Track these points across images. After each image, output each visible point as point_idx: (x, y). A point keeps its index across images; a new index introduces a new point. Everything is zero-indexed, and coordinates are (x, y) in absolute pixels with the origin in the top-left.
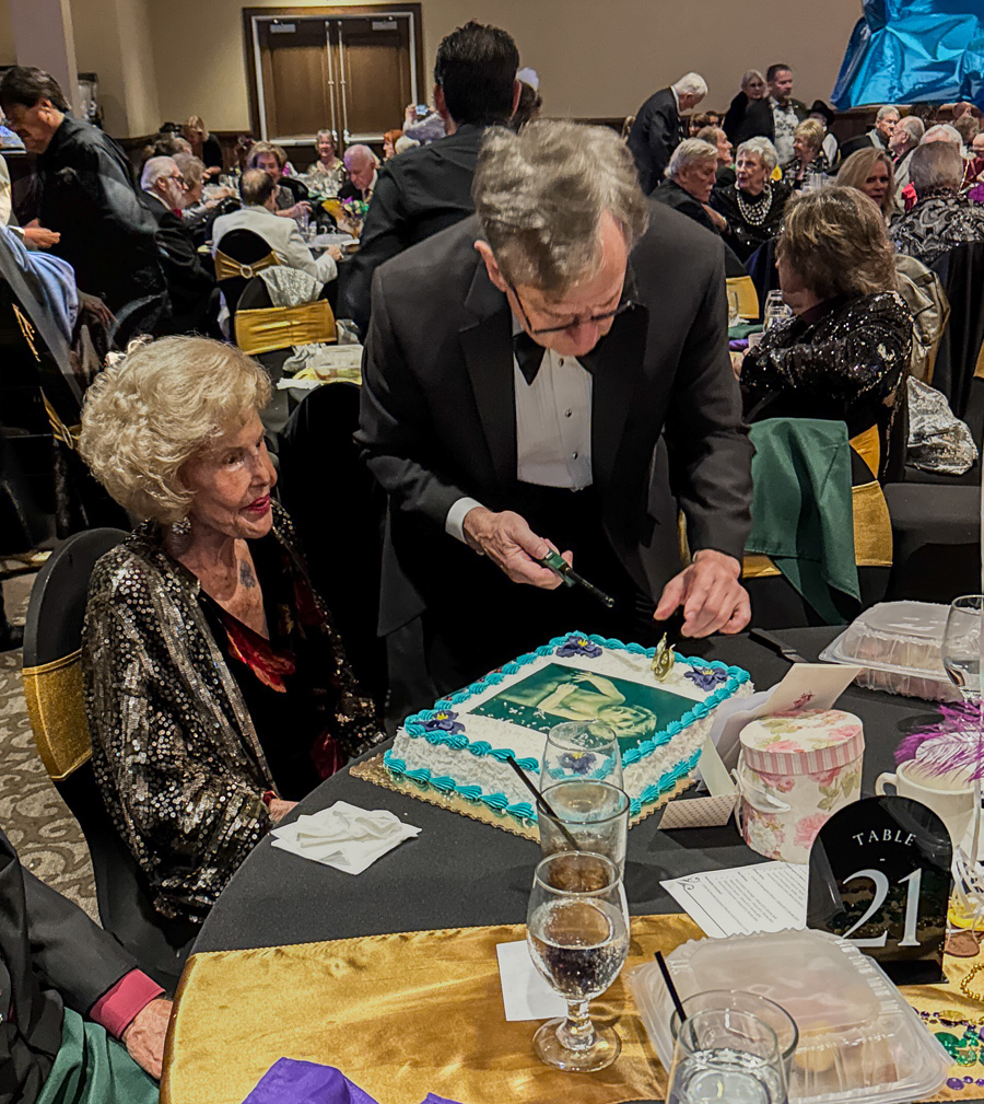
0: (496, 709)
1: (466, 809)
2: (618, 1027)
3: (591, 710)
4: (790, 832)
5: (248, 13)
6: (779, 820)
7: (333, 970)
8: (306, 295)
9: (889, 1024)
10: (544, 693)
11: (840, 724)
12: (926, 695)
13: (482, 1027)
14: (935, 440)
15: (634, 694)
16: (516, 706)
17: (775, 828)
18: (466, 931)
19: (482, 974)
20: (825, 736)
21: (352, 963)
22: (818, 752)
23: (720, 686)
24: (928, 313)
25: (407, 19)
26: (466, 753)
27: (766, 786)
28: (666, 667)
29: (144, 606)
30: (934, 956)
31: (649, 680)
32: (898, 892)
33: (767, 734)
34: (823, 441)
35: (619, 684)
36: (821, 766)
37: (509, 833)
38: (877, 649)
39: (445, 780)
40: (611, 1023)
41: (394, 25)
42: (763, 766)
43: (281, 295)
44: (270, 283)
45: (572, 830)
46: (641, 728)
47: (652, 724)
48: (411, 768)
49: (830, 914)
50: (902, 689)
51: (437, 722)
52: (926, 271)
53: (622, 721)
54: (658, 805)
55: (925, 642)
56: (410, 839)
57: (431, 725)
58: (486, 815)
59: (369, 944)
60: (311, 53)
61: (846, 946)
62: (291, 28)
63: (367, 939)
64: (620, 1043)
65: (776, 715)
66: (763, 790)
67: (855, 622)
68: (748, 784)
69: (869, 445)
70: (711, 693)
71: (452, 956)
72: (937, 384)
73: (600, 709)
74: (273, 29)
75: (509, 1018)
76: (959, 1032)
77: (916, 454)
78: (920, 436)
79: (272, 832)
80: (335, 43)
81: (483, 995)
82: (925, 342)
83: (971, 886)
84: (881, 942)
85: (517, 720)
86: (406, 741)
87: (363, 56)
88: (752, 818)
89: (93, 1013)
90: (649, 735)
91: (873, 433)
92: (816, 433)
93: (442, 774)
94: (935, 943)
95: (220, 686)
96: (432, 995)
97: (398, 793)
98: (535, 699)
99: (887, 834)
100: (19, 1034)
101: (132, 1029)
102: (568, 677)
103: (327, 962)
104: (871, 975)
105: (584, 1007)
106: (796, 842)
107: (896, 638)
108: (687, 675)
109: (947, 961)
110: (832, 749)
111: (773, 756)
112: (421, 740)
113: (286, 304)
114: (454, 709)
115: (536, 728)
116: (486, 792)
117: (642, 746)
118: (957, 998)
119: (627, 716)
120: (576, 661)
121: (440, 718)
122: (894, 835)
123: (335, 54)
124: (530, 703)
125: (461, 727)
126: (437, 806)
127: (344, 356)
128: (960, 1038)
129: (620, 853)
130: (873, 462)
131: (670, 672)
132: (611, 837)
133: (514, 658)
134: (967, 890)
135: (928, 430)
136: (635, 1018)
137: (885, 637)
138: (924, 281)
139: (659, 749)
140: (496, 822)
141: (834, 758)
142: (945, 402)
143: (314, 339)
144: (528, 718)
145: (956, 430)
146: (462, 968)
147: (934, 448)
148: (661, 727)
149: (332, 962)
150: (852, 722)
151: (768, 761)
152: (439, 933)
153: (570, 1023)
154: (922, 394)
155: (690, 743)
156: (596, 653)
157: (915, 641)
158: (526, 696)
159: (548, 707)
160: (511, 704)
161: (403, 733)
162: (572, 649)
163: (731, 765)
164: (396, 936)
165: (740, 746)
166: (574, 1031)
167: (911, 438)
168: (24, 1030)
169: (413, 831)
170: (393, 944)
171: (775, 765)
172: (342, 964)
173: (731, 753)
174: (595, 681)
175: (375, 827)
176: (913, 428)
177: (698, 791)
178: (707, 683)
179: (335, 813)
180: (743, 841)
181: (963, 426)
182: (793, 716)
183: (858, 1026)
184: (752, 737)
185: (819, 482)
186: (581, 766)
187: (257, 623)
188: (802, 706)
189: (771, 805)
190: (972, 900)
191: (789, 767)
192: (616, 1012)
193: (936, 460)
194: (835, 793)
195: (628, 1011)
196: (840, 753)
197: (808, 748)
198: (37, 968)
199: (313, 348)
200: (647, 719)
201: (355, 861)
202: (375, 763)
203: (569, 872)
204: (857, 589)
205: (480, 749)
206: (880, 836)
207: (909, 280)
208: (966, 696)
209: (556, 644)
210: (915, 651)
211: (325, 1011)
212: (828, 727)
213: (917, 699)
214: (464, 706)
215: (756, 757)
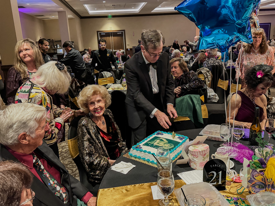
0: (147, 144)
1: (143, 162)
2: (173, 200)
3: (163, 144)
4: (198, 165)
5: (98, 32)
6: (196, 163)
7: (123, 191)
8: (109, 76)
9: (219, 198)
10: (154, 141)
11: (205, 146)
12: (217, 140)
13: (150, 201)
14: (212, 97)
15: (170, 141)
16: (150, 144)
17: (195, 164)
18: (145, 184)
19: (149, 191)
20: (203, 148)
21: (126, 190)
22: (202, 151)
23: (184, 139)
24: (209, 76)
25: (123, 32)
26: (142, 152)
27: (194, 157)
28: (174, 136)
29: (87, 127)
30: (224, 185)
31: (172, 139)
32: (218, 175)
33: (193, 148)
34: (196, 98)
35: (167, 140)
36: (203, 153)
37: (151, 166)
38: (208, 132)
39: (139, 157)
40: (171, 199)
41: (121, 33)
42: (193, 153)
43: (105, 76)
44: (103, 74)
45: (163, 166)
46: (171, 147)
47: (173, 146)
48: (133, 155)
49: (207, 179)
50: (213, 139)
51: (137, 147)
52: (208, 70)
53: (168, 146)
54: (175, 160)
55: (216, 131)
56: (134, 168)
57: (136, 147)
58: (147, 163)
59: (129, 187)
60: (108, 38)
61: (210, 185)
62: (105, 34)
63: (128, 186)
64: (173, 203)
65: (194, 145)
66: (193, 158)
67: (205, 128)
68: (190, 157)
69: (202, 98)
70: (182, 141)
71: (143, 188)
72: (211, 88)
73: (164, 144)
74: (102, 34)
75: (154, 199)
76: (229, 199)
77: (209, 99)
78: (209, 96)
79: (111, 167)
80: (111, 36)
81: (149, 195)
82: (209, 81)
83: (229, 173)
84: (215, 183)
85: (151, 146)
86: (132, 150)
87: (116, 38)
88: (191, 162)
89: (82, 200)
90: (173, 148)
91: (203, 96)
92: (195, 97)
93: (139, 156)
94: (224, 183)
95: (100, 140)
96: (140, 195)
97: (131, 159)
98: (153, 142)
99: (216, 165)
100: (70, 204)
101: (88, 202)
102: (158, 139)
103: (122, 190)
104: (215, 190)
105: (167, 197)
106: (199, 166)
107: (212, 131)
108: (178, 138)
109: (226, 186)
110: (205, 150)
111: (195, 152)
112: (135, 150)
113: (106, 77)
114: (140, 145)
115: (154, 148)
116: (146, 159)
117: (172, 150)
118: (228, 193)
119: (169, 145)
120: (159, 136)
121: (138, 146)
122: (217, 165)
123: (112, 38)
124: (152, 143)
125: (141, 148)
126: (138, 162)
127: (116, 85)
128: (230, 200)
129: (171, 170)
130: (203, 100)
131: (175, 137)
132: (169, 167)
133: (149, 135)
134: (228, 174)
135: (211, 95)
136: (175, 198)
137: (210, 131)
138: (208, 71)
139: (175, 151)
140: (148, 164)
141: (205, 152)
142: (213, 90)
143: (111, 83)
144: (152, 146)
145: (215, 95)
146: (145, 190)
147: (212, 98)
148: (175, 147)
149: (123, 190)
150: (207, 146)
151: (194, 153)
152: (140, 184)
153: (165, 200)
154: (209, 89)
155: (180, 149)
156: (162, 134)
157: (215, 131)
158: (152, 142)
159: (155, 144)
160: (149, 143)
161: (132, 149)
162: (158, 134)
163: (187, 153)
164: (133, 185)
165: (189, 150)
166: (166, 201)
167: (208, 96)
168: (71, 203)
169: (134, 166)
170: (133, 186)
171: (195, 153)
172: (125, 190)
173: (187, 151)
174: (163, 139)
175: (128, 166)
176: (208, 94)
177: (182, 158)
178: (181, 139)
179: (121, 163)
180: (190, 166)
181: (216, 94)
182: (197, 145)
183: (214, 199)
184: (191, 148)
185: (196, 105)
186: (162, 154)
187: (105, 131)
188: (198, 143)
189: (195, 160)
190: (229, 175)
191: (197, 154)
192: (172, 198)
193: (212, 100)
194: (205, 158)
195: (174, 197)
196: (206, 151)
197: (200, 150)
198: (72, 192)
199: (110, 84)
200: (172, 145)
201: (125, 172)
202: (127, 154)
203: (163, 173)
204: (203, 122)
205: (145, 152)
206: (215, 166)
207: (206, 71)
208: (224, 140)
209: (156, 133)
210: (215, 133)
211: (122, 199)
212: (203, 147)
213: (216, 141)
214: (141, 144)
215: (192, 152)
